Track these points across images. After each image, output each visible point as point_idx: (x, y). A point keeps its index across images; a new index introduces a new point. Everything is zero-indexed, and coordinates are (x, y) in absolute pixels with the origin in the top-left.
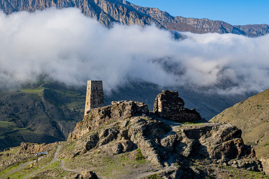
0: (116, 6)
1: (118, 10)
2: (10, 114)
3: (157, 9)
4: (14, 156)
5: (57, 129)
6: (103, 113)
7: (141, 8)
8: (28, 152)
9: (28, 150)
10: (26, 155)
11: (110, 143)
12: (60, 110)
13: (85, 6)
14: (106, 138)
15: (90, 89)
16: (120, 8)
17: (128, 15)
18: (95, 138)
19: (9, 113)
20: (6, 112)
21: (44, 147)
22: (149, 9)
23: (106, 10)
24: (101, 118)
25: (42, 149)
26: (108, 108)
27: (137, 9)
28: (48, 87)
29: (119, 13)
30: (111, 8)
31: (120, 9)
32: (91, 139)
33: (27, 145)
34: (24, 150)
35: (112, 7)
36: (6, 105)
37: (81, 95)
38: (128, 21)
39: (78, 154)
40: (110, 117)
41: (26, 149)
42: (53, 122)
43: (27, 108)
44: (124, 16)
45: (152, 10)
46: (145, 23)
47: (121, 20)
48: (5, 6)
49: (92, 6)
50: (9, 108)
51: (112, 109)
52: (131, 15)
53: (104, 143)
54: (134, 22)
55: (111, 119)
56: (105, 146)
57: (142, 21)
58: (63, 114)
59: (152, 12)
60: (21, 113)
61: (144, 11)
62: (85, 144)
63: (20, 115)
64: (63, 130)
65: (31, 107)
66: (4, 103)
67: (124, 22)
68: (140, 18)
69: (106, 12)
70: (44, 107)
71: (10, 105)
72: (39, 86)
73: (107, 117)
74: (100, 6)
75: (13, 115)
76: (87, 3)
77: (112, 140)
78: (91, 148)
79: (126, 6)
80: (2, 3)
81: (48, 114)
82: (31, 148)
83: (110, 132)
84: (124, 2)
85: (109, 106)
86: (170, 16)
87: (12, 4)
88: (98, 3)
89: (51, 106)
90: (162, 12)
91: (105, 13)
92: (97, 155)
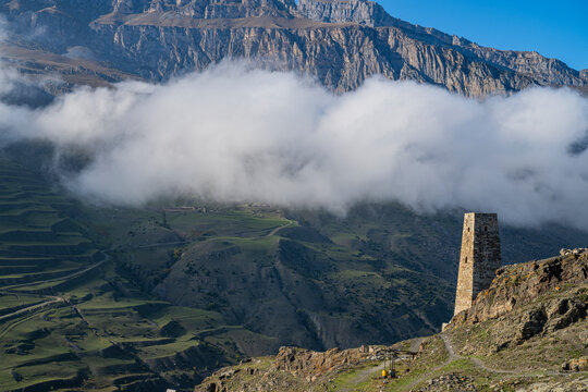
0: (438, 50)
1: (443, 60)
2: (209, 294)
3: (535, 55)
4: (266, 374)
5: (309, 330)
6: (545, 270)
7: (497, 54)
8: (297, 368)
9: (296, 363)
10: (294, 373)
11: (572, 327)
12: (315, 288)
13: (366, 53)
14: (564, 316)
15: (472, 229)
16: (449, 55)
17: (466, 71)
18: (540, 317)
19: (207, 291)
20: (200, 289)
21: (336, 356)
22: (515, 55)
23: (414, 62)
24: (542, 281)
25: (329, 360)
26: (557, 260)
27: (488, 55)
28: (289, 236)
29: (445, 66)
30: (427, 55)
31: (447, 57)
32: (531, 318)
33: (294, 352)
34: (288, 362)
35: (429, 53)
36: (200, 273)
37: (360, 255)
38: (466, 84)
39: (505, 346)
40: (560, 280)
41: (293, 359)
42: (300, 314)
43: (244, 281)
44: (458, 73)
45: (523, 55)
46: (508, 87)
47: (449, 81)
48: (196, 59)
49: (382, 54)
50: (207, 279)
51: (564, 263)
52: (473, 70)
53: (559, 327)
54: (482, 85)
55: (563, 283)
56: (564, 333)
57: (499, 84)
58: (322, 297)
59: (523, 61)
60: (230, 293)
61: (503, 58)
62: (521, 326)
63: (228, 296)
64: (321, 332)
65: (251, 279)
66: (196, 268)
67: (458, 87)
68: (496, 76)
69: (416, 65)
70: (280, 279)
71: (208, 275)
72: (269, 233)
73: (554, 279)
74: (402, 52)
75: (215, 295)
76: (371, 45)
77: (575, 320)
78: (532, 335)
79: (460, 49)
80: (190, 53)
81: (290, 295)
82: (304, 358)
83: (570, 305)
84: (455, 42)
85: (558, 257)
86: (569, 69)
87: (209, 55)
88: (397, 46)
89: (295, 277)
90: (548, 60)
91: (413, 68)
92: (550, 346)
